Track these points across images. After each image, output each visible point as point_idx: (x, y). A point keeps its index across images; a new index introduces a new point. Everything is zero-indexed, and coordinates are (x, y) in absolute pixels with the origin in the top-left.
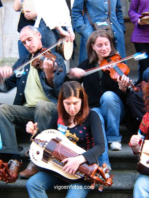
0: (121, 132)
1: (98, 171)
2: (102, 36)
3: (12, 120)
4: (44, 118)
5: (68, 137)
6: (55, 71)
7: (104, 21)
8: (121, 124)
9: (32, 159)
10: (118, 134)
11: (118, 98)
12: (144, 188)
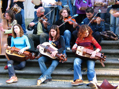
1: (62, 56)
2: (65, 10)
3: (33, 39)
5: (52, 45)
6: (47, 25)
11: (70, 32)
12: (77, 62)
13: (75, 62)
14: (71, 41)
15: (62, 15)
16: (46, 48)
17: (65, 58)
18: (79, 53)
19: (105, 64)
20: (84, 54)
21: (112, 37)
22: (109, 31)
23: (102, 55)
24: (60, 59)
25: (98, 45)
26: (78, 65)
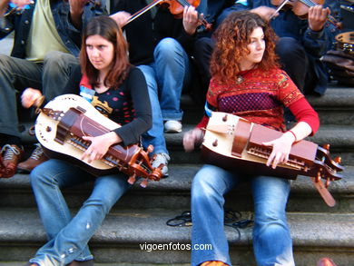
3: (12, 82)
4: (57, 79)
5: (96, 107)
6: (88, 4)
9: (39, 137)
10: (178, 108)
12: (206, 183)
13: (199, 184)
14: (185, 91)
16: (66, 121)
18: (215, 145)
19: (337, 194)
20: (237, 148)
23: (319, 155)
24: (130, 172)
25: (306, 105)
26: (210, 199)
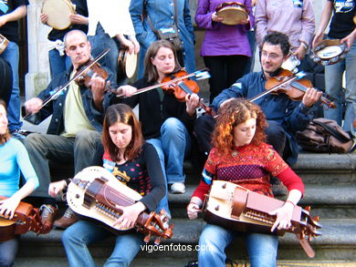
0: (185, 170)
1: (154, 219)
2: (166, 46)
3: (45, 154)
4: (86, 152)
5: (116, 176)
6: (106, 92)
7: (169, 27)
8: (186, 159)
9: (69, 204)
10: (181, 172)
11: (183, 127)
12: (210, 241)
15: (154, 63)
16: (91, 189)
17: (165, 225)
18: (217, 209)
20: (236, 212)
21: (334, 142)
22: (321, 120)
23: (303, 215)
24: (146, 232)
26: (214, 256)
